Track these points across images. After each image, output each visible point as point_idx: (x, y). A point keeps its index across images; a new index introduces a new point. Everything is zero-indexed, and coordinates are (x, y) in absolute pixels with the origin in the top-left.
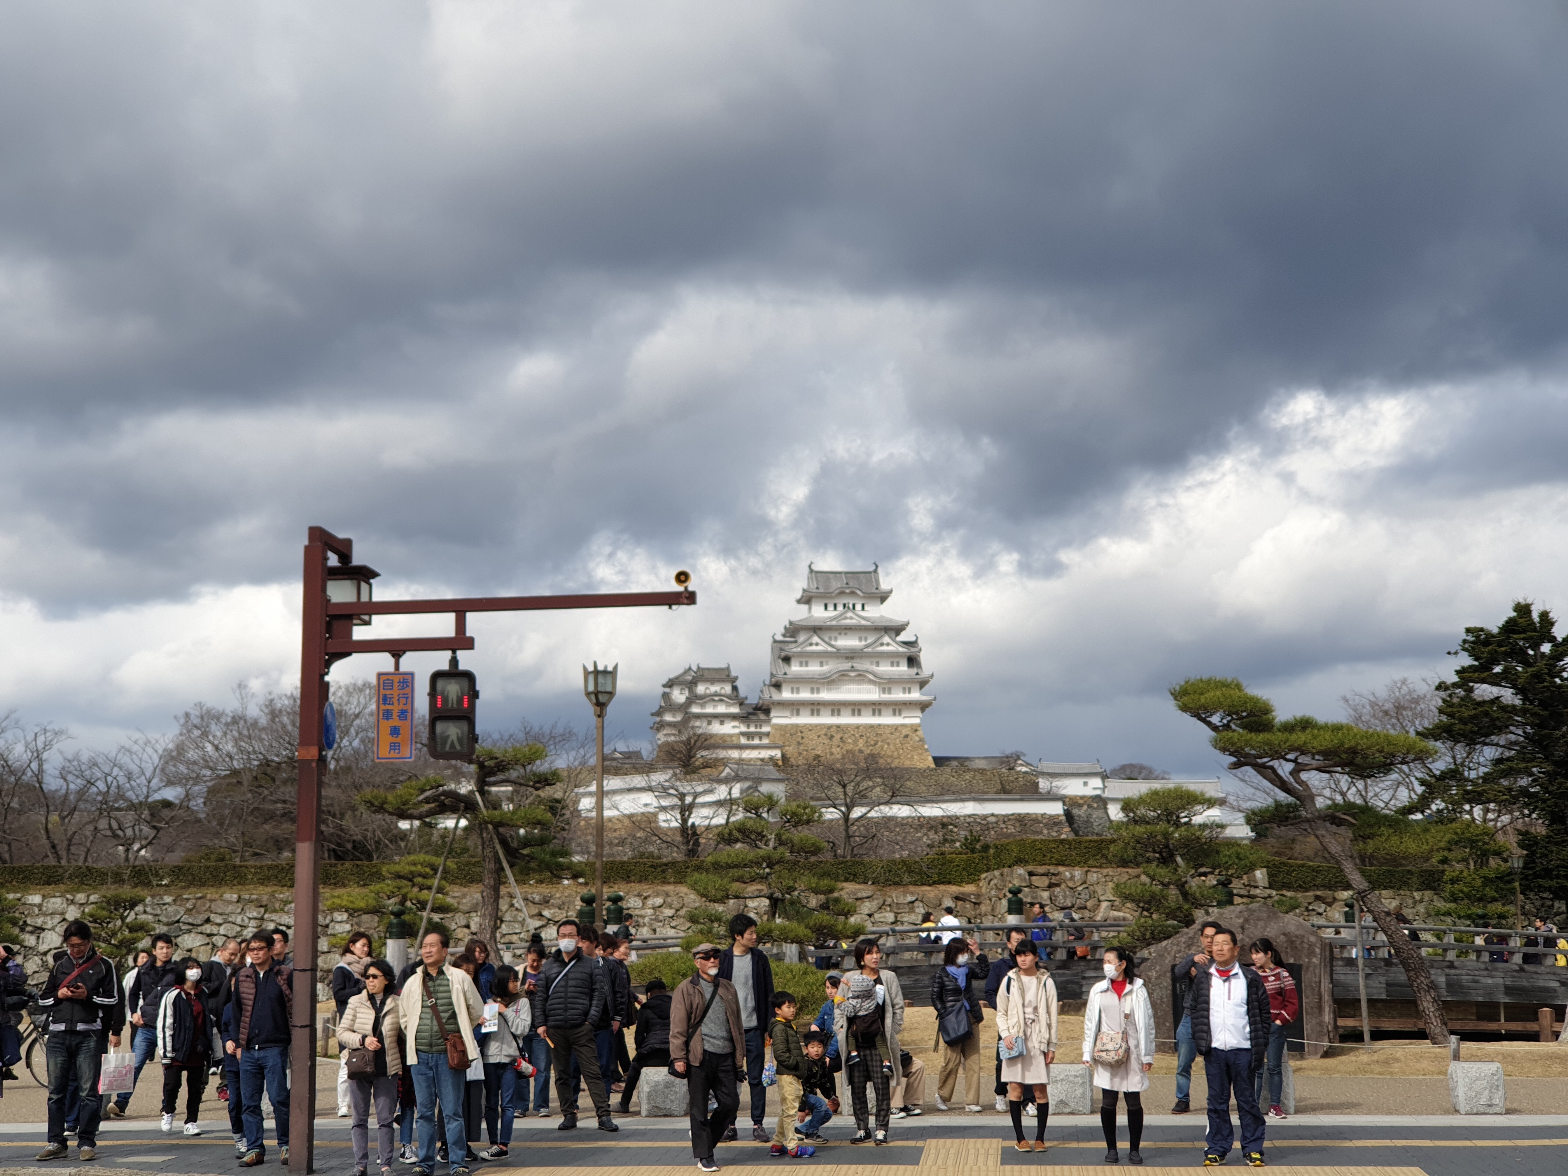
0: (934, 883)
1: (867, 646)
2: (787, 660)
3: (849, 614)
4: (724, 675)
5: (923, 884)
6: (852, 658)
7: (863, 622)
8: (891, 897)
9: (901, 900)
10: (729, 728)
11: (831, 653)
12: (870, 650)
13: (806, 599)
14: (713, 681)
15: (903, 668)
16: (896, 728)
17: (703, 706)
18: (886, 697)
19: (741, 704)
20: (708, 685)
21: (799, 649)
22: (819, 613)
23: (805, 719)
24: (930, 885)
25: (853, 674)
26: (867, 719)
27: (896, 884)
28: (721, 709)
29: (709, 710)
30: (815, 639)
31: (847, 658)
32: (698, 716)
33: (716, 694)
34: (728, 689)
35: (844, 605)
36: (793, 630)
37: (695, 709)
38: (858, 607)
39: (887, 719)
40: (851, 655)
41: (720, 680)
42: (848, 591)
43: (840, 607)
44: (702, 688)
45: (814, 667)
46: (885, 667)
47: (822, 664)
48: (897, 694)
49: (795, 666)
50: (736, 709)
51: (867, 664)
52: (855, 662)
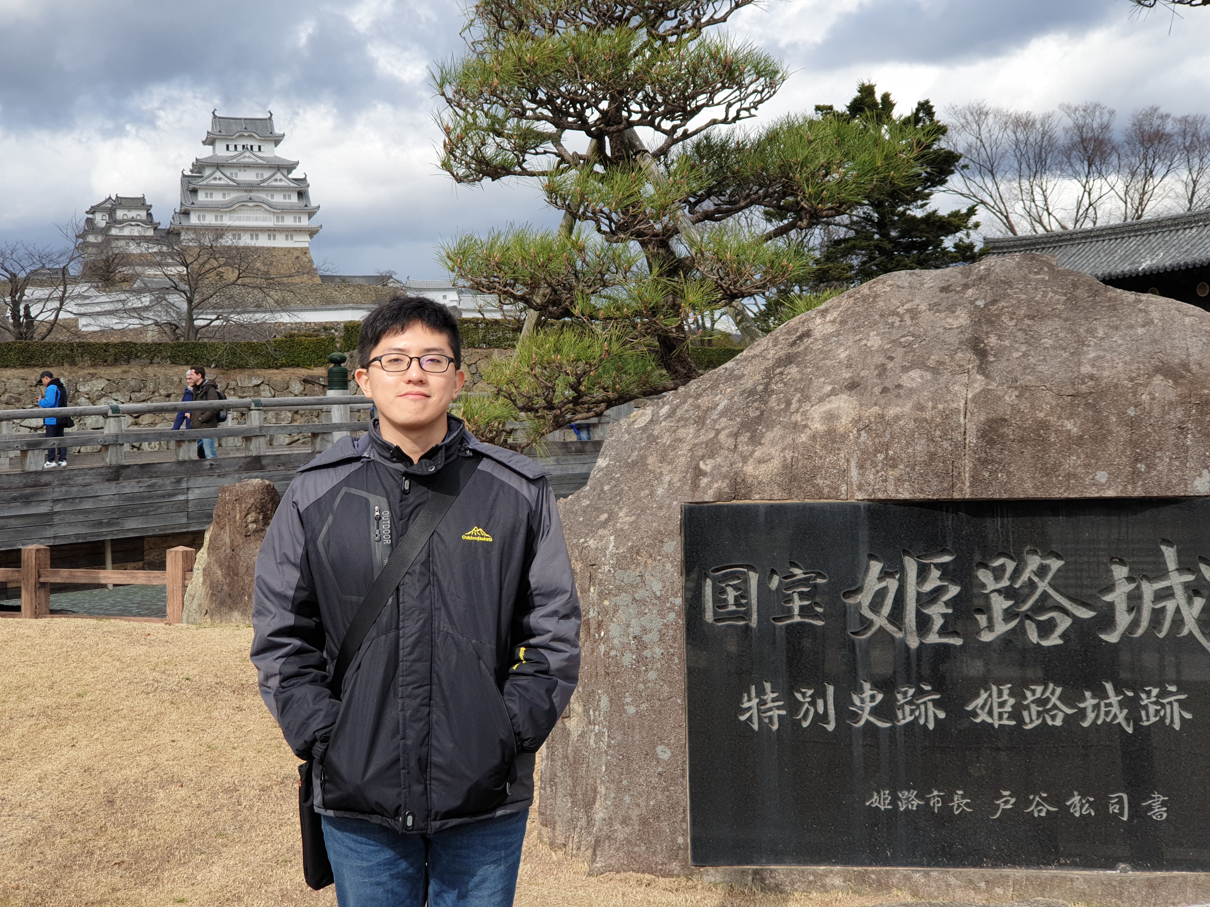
0: (282, 366)
1: (263, 181)
2: (194, 191)
3: (247, 154)
4: (139, 203)
5: (270, 367)
6: (251, 191)
7: (260, 161)
8: (236, 380)
9: (246, 383)
10: (145, 249)
11: (232, 186)
12: (265, 184)
13: (210, 141)
14: (129, 208)
15: (294, 199)
16: (289, 250)
17: (121, 229)
18: (280, 224)
19: (155, 229)
20: (126, 212)
21: (205, 183)
22: (221, 151)
24: (277, 368)
25: (251, 204)
26: (263, 241)
27: (242, 367)
28: (138, 232)
29: (126, 232)
30: (219, 174)
31: (246, 191)
32: (118, 238)
33: (133, 220)
34: (143, 214)
35: (244, 146)
36: (199, 166)
37: (114, 232)
38: (256, 148)
39: (281, 242)
40: (250, 187)
41: (137, 208)
42: (246, 134)
43: (240, 148)
44: (120, 214)
45: (218, 197)
46: (278, 199)
47: (224, 195)
48: (289, 221)
49: (201, 197)
50: (150, 233)
51: (263, 196)
52: (253, 195)
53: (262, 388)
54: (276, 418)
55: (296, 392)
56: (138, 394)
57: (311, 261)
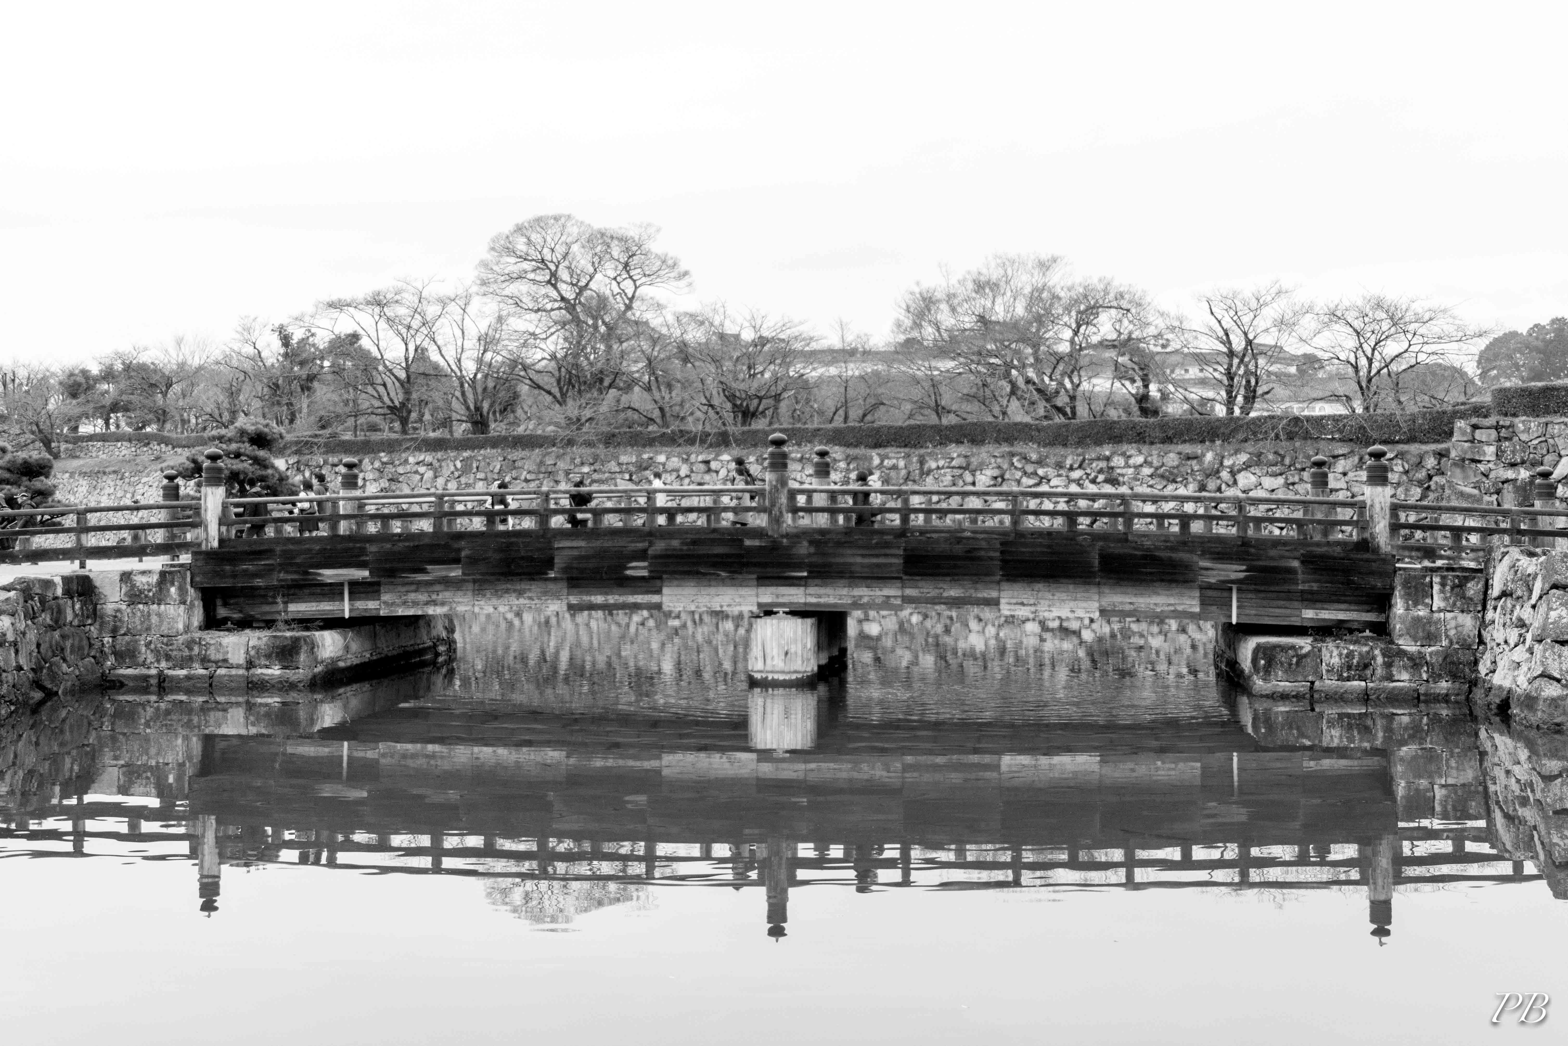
53: (1394, 462)
54: (1406, 495)
55: (1429, 467)
56: (1274, 468)
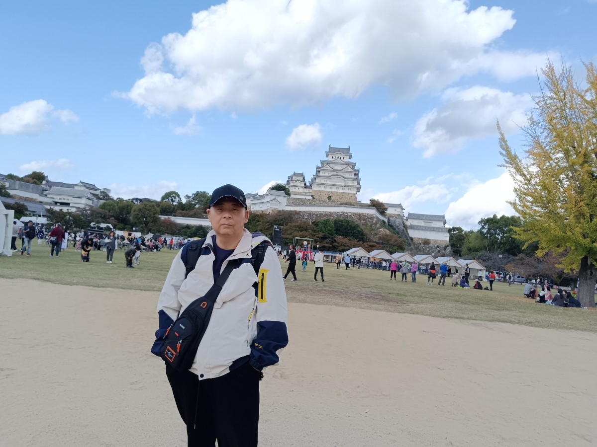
1: (342, 169)
2: (319, 172)
3: (338, 160)
4: (302, 175)
7: (342, 162)
10: (301, 190)
11: (331, 170)
13: (327, 155)
14: (298, 176)
15: (353, 176)
16: (349, 194)
18: (347, 184)
20: (296, 177)
21: (323, 169)
22: (330, 158)
23: (322, 189)
25: (337, 176)
26: (340, 190)
28: (299, 184)
29: (295, 184)
30: (327, 166)
31: (336, 172)
32: (292, 186)
33: (298, 180)
34: (301, 179)
35: (338, 157)
36: (322, 163)
37: (291, 184)
38: (342, 158)
39: (346, 191)
40: (338, 171)
41: (300, 176)
42: (339, 153)
43: (336, 158)
44: (294, 178)
45: (327, 174)
46: (347, 176)
47: (329, 174)
48: (350, 183)
49: (321, 174)
50: (303, 185)
51: (342, 174)
52: (339, 174)
57: (356, 198)
